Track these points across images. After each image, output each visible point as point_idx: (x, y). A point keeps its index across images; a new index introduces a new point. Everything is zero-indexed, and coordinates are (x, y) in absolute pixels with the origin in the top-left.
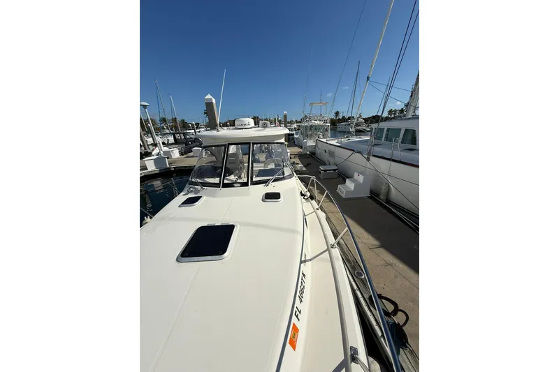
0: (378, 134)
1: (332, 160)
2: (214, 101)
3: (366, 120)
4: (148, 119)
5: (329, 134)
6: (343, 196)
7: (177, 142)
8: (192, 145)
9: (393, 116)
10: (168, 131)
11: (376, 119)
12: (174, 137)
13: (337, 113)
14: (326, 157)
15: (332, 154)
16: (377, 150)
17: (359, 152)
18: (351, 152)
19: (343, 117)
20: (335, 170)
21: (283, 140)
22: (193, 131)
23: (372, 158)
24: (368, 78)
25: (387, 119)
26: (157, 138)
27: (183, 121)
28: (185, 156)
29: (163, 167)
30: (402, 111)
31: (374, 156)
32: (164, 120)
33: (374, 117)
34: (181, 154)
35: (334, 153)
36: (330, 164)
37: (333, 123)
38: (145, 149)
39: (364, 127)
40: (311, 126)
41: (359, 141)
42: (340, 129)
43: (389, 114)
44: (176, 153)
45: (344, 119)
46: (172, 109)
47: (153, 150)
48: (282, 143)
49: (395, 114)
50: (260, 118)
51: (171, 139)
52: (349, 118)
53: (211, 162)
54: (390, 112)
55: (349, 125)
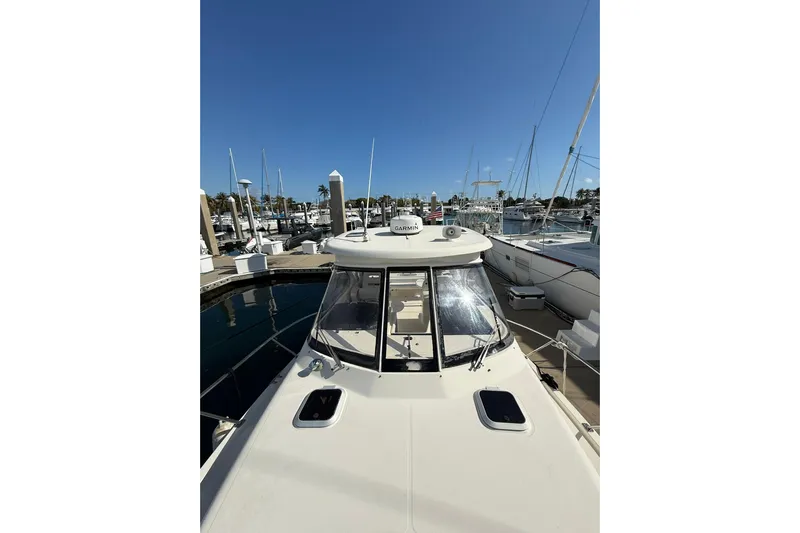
1: (522, 275)
2: (341, 179)
3: (546, 204)
4: (246, 197)
5: (502, 226)
7: (281, 230)
8: (301, 236)
10: (270, 213)
11: (559, 203)
12: (279, 222)
13: (500, 193)
14: (509, 266)
15: (522, 264)
17: (587, 270)
18: (570, 268)
19: (510, 198)
20: (539, 296)
21: (478, 261)
22: (303, 214)
24: (571, 149)
26: (255, 221)
27: (290, 200)
28: (291, 252)
29: (259, 269)
32: (267, 198)
34: (286, 248)
35: (528, 263)
38: (238, 237)
40: (475, 214)
43: (578, 195)
44: (278, 248)
45: (511, 202)
46: (279, 184)
47: (248, 240)
49: (587, 195)
51: (274, 224)
52: (519, 200)
53: (328, 265)
54: (580, 193)
55: (522, 210)
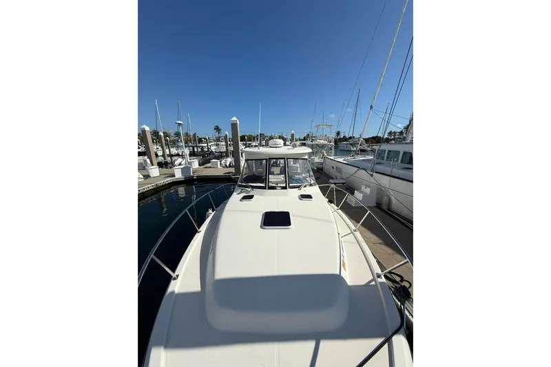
0: (380, 155)
1: (338, 175)
2: (238, 122)
3: (367, 140)
5: (333, 151)
6: (353, 205)
7: (192, 154)
8: (208, 158)
9: (393, 137)
11: (376, 140)
12: (194, 149)
13: (338, 133)
14: (333, 172)
15: (339, 170)
16: (380, 168)
17: (363, 169)
18: (357, 169)
19: (344, 137)
20: (343, 184)
21: (306, 157)
22: (206, 145)
23: (375, 174)
24: (371, 107)
25: (387, 141)
26: (172, 150)
27: (195, 135)
28: (203, 167)
29: (188, 175)
30: (401, 133)
31: (376, 172)
33: (374, 138)
34: (200, 165)
36: (337, 179)
37: (337, 142)
38: (165, 159)
39: (365, 147)
40: (317, 145)
41: (363, 160)
42: (342, 148)
43: (389, 135)
44: (196, 164)
45: (345, 139)
48: (306, 159)
49: (395, 135)
50: (266, 135)
51: (187, 151)
52: (350, 138)
53: (229, 173)
54: (390, 133)
55: (351, 144)
